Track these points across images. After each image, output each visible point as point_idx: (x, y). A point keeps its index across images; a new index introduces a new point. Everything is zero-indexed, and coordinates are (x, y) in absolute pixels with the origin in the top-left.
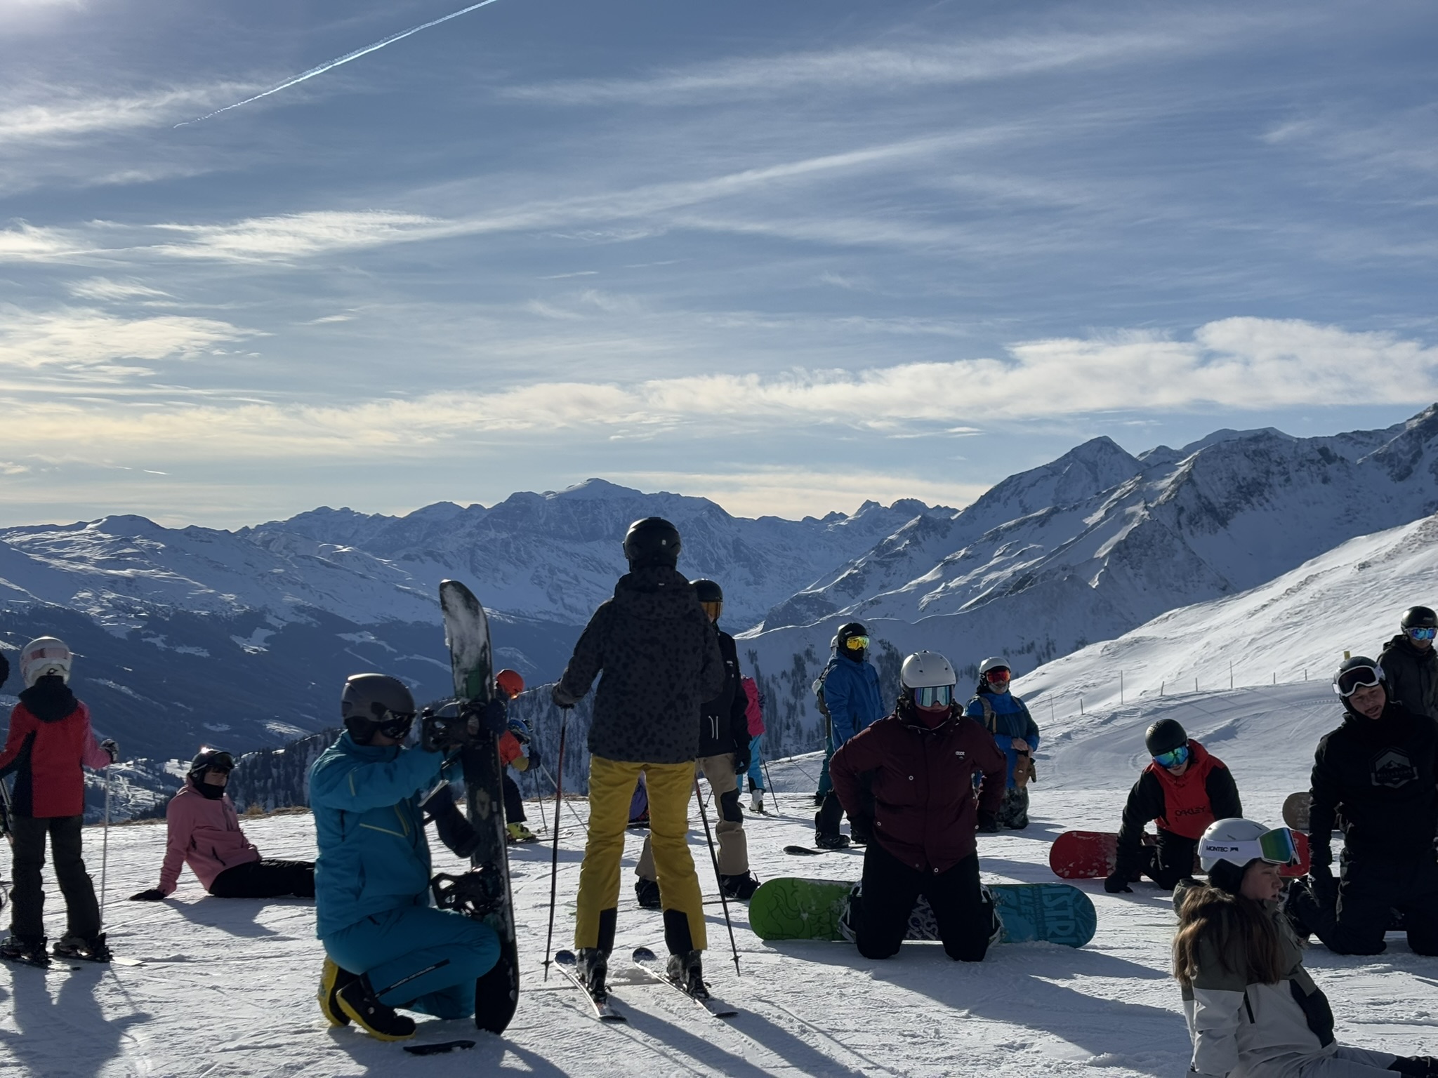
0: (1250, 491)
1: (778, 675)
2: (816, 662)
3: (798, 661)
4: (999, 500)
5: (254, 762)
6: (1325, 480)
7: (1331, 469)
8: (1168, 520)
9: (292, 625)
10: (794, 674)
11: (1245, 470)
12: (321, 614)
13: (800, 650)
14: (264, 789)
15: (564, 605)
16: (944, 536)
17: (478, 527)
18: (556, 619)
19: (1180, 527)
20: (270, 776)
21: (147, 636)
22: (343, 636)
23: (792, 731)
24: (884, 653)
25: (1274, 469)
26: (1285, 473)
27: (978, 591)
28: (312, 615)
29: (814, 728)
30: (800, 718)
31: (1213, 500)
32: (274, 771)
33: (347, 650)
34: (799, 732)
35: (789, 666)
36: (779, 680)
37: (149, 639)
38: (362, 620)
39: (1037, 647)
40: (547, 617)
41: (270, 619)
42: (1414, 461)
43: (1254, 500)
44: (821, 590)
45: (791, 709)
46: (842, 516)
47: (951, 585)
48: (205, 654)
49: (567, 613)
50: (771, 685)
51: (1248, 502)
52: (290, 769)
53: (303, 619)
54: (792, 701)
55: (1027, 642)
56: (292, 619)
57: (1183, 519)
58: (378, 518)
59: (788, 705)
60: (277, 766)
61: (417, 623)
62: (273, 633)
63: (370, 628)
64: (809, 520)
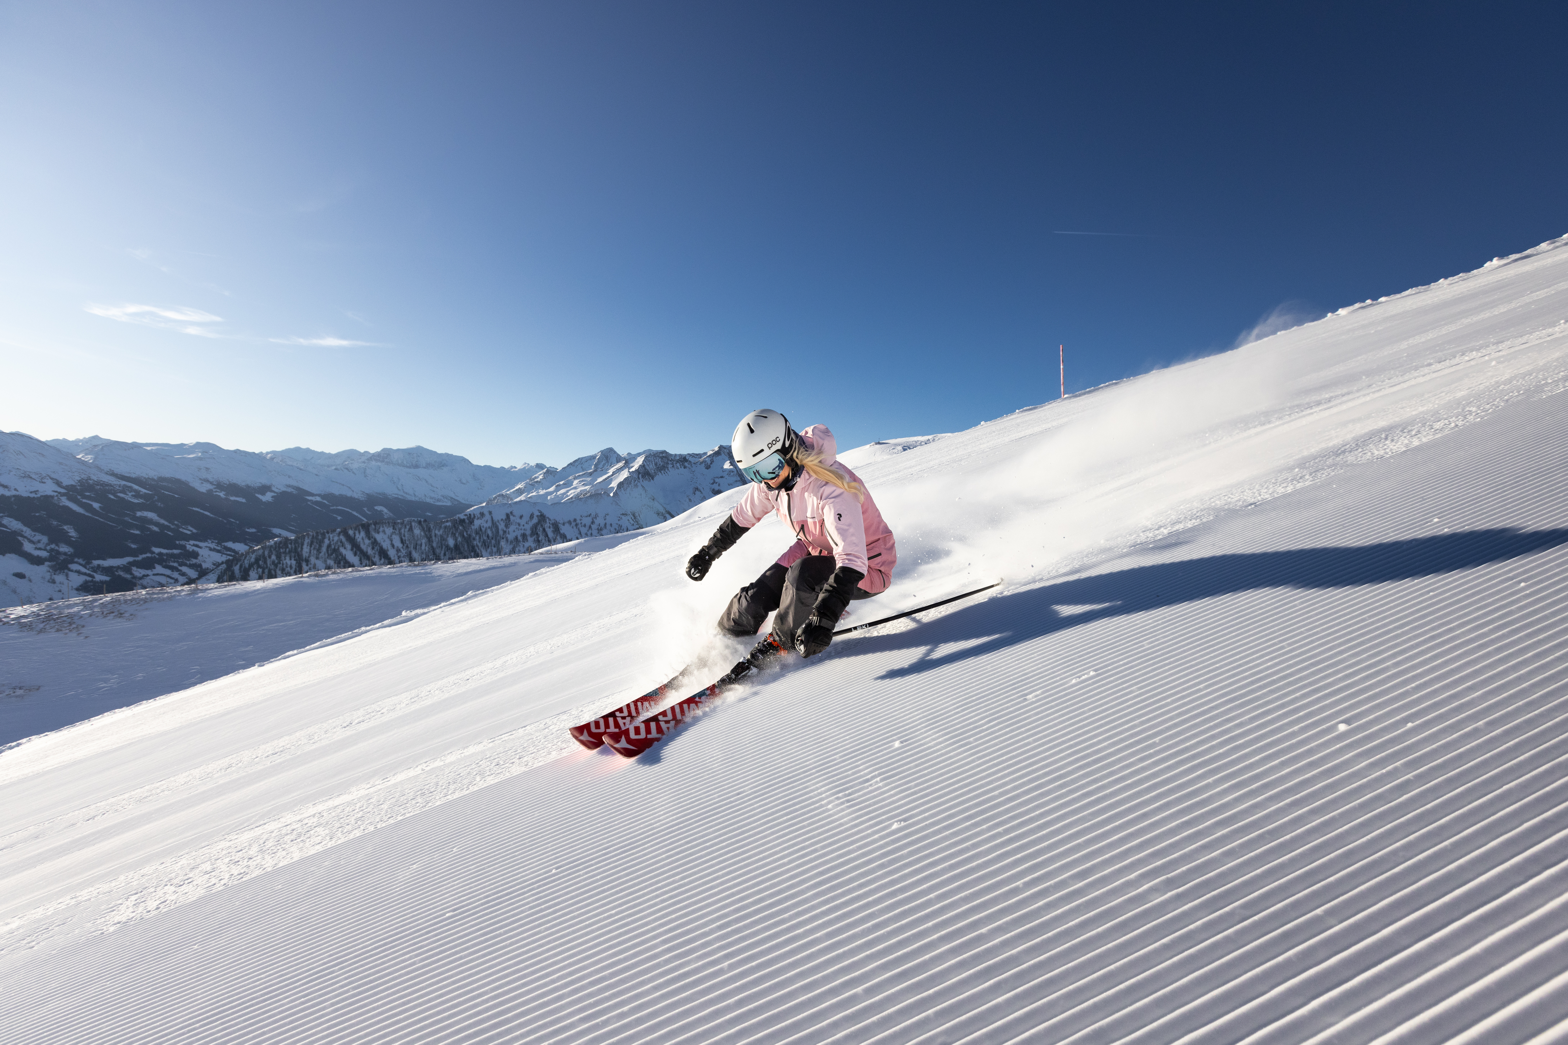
0: (662, 468)
1: (500, 520)
2: (514, 516)
3: (508, 515)
4: (574, 466)
5: (280, 542)
6: (685, 467)
7: (686, 464)
8: (635, 476)
9: (284, 492)
10: (506, 520)
11: (659, 461)
12: (298, 489)
13: (508, 511)
14: (285, 553)
15: (404, 492)
16: (554, 476)
17: (368, 459)
18: (400, 497)
19: (639, 479)
20: (288, 547)
21: (216, 492)
22: (307, 497)
23: (505, 539)
24: (539, 514)
25: (670, 462)
26: (673, 464)
27: (567, 496)
28: (294, 489)
29: (513, 539)
30: (508, 535)
31: (650, 471)
32: (290, 546)
33: (309, 503)
34: (507, 540)
35: (504, 517)
36: (500, 521)
37: (217, 493)
38: (315, 493)
39: (592, 516)
40: (396, 496)
41: (274, 489)
42: (711, 463)
43: (662, 472)
44: (508, 492)
45: (505, 532)
46: (515, 467)
47: (558, 493)
48: (244, 501)
49: (405, 495)
50: (497, 523)
51: (661, 472)
52: (297, 545)
53: (289, 490)
54: (505, 529)
55: (589, 513)
56: (284, 489)
57: (640, 476)
58: (322, 453)
59: (503, 530)
60: (291, 544)
61: (340, 495)
62: (276, 494)
63: (319, 495)
64: (503, 468)
